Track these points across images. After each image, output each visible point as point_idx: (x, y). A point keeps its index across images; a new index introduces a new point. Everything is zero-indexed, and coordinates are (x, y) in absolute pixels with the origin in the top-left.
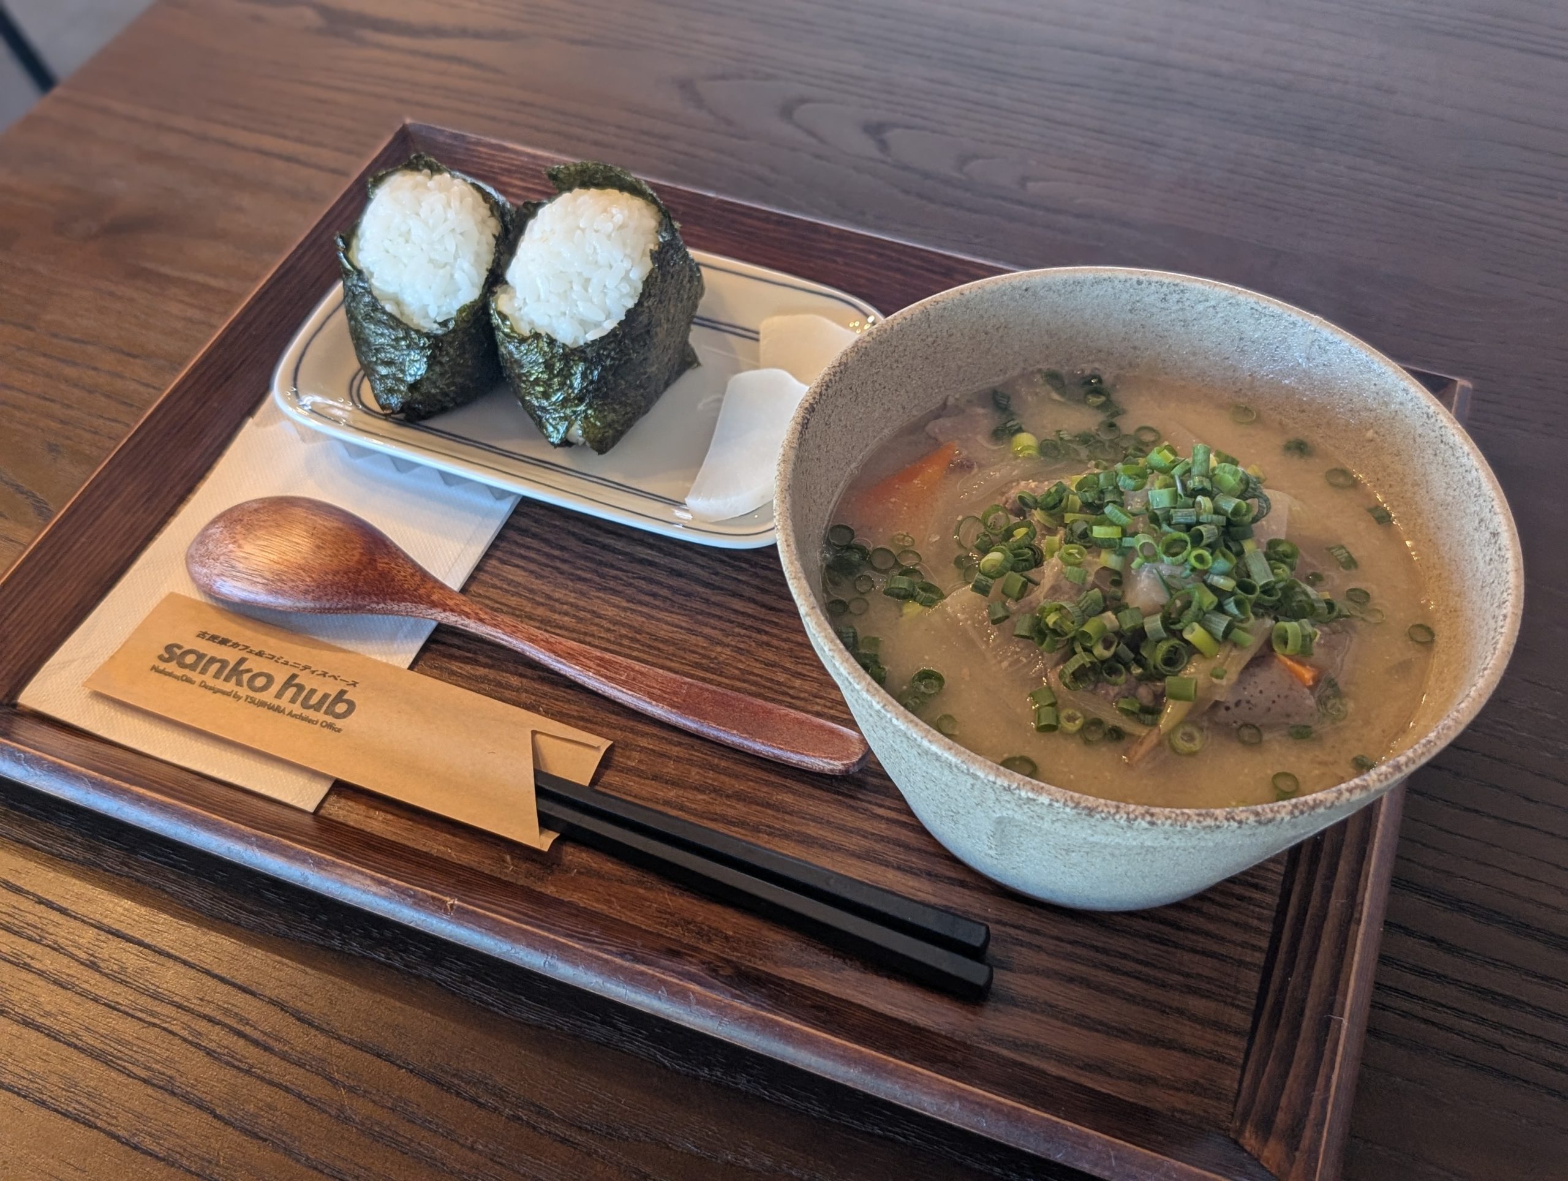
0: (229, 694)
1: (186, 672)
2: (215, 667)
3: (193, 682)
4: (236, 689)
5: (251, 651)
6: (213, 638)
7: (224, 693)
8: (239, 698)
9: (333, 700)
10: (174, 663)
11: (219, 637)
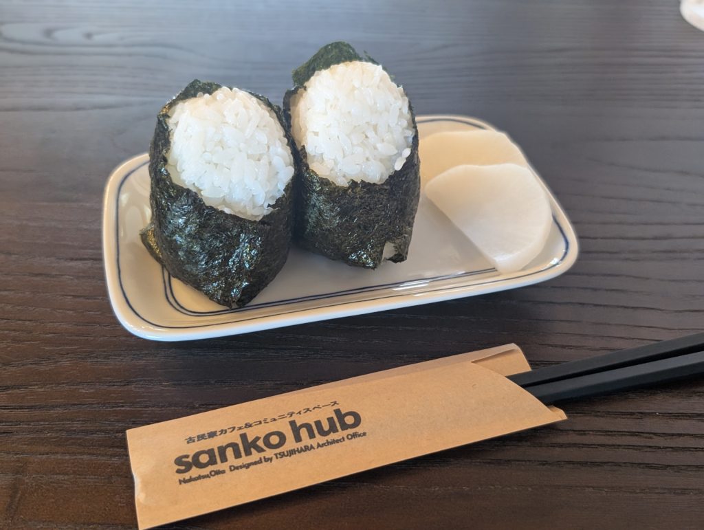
0: (260, 462)
1: (211, 468)
2: (230, 452)
3: (223, 472)
4: (262, 455)
5: (240, 428)
6: (201, 437)
7: (255, 463)
8: (271, 459)
9: (338, 418)
10: (194, 468)
11: (204, 434)
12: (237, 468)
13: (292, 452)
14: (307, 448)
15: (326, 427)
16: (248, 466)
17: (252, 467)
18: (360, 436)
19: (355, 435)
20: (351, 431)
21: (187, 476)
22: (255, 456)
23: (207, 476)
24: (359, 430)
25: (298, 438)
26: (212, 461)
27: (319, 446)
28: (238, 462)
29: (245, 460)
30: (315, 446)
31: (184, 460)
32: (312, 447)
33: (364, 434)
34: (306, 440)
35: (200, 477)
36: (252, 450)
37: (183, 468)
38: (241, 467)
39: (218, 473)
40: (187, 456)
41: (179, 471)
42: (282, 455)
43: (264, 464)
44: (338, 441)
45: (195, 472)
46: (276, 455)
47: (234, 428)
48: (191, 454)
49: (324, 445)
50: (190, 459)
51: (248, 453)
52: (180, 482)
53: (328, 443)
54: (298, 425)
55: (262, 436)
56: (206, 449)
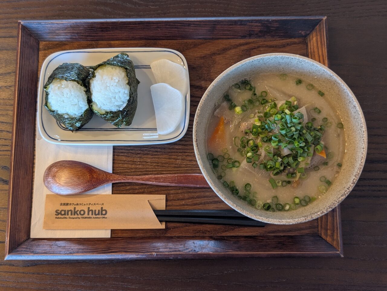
0: (77, 218)
1: (64, 216)
2: (70, 213)
3: (67, 218)
4: (78, 216)
5: (75, 205)
6: (64, 204)
7: (76, 218)
8: (80, 218)
9: (101, 211)
10: (60, 215)
11: (65, 203)
12: (71, 218)
13: (86, 218)
14: (90, 218)
15: (97, 213)
16: (74, 218)
17: (74, 219)
18: (105, 218)
19: (104, 218)
20: (103, 216)
21: (58, 216)
22: (76, 216)
23: (63, 218)
24: (105, 216)
25: (88, 214)
26: (65, 214)
27: (93, 218)
28: (71, 217)
29: (73, 216)
30: (92, 218)
31: (58, 211)
32: (91, 218)
33: (106, 218)
34: (90, 215)
35: (61, 218)
36: (76, 214)
37: (57, 214)
38: (72, 218)
39: (66, 218)
40: (59, 210)
41: (56, 215)
42: (83, 218)
43: (78, 219)
44: (99, 218)
45: (60, 216)
46: (81, 217)
47: (73, 204)
48: (60, 210)
49: (95, 218)
50: (59, 212)
51: (74, 215)
52: (56, 218)
53: (96, 218)
54: (90, 209)
55: (80, 210)
56: (64, 210)
